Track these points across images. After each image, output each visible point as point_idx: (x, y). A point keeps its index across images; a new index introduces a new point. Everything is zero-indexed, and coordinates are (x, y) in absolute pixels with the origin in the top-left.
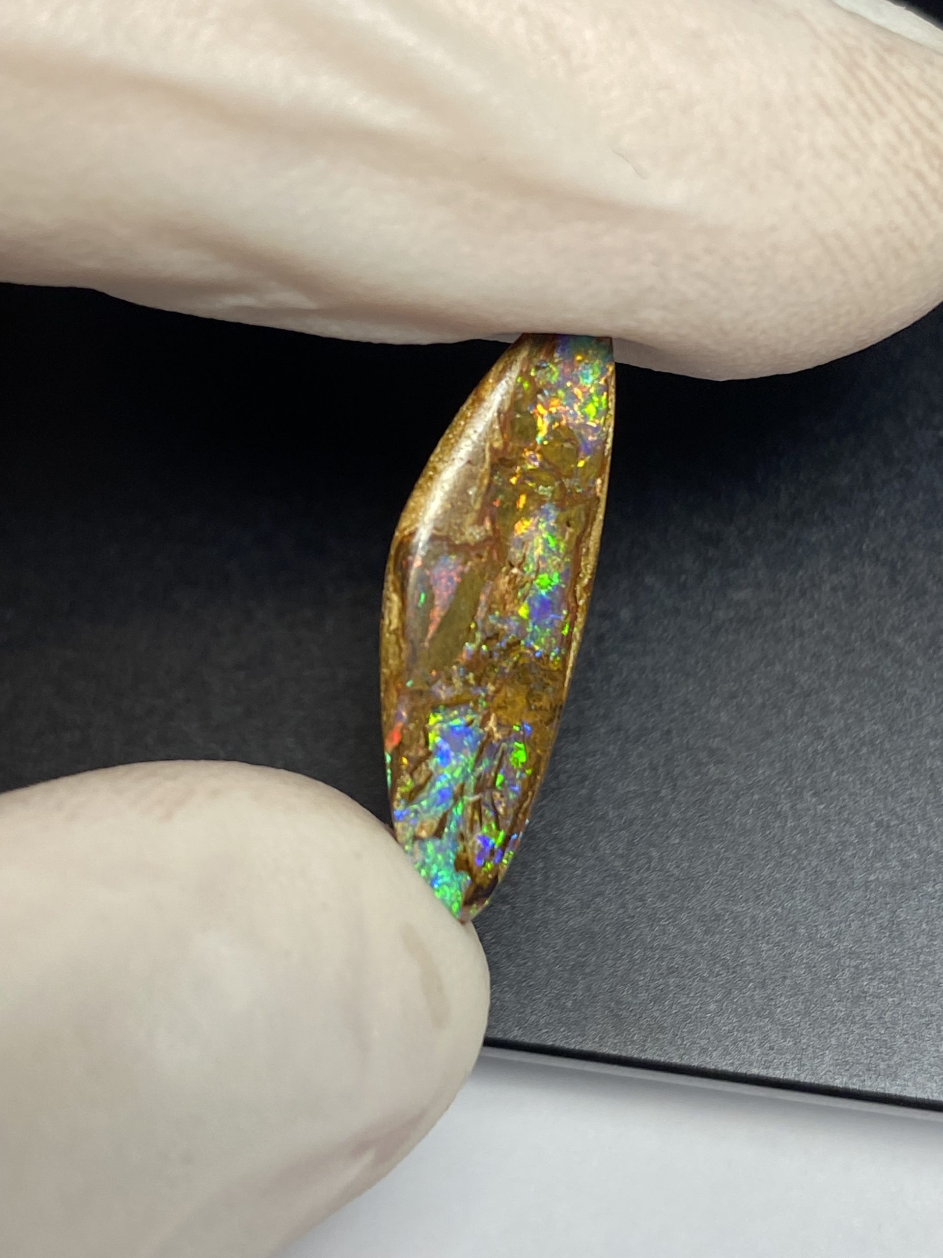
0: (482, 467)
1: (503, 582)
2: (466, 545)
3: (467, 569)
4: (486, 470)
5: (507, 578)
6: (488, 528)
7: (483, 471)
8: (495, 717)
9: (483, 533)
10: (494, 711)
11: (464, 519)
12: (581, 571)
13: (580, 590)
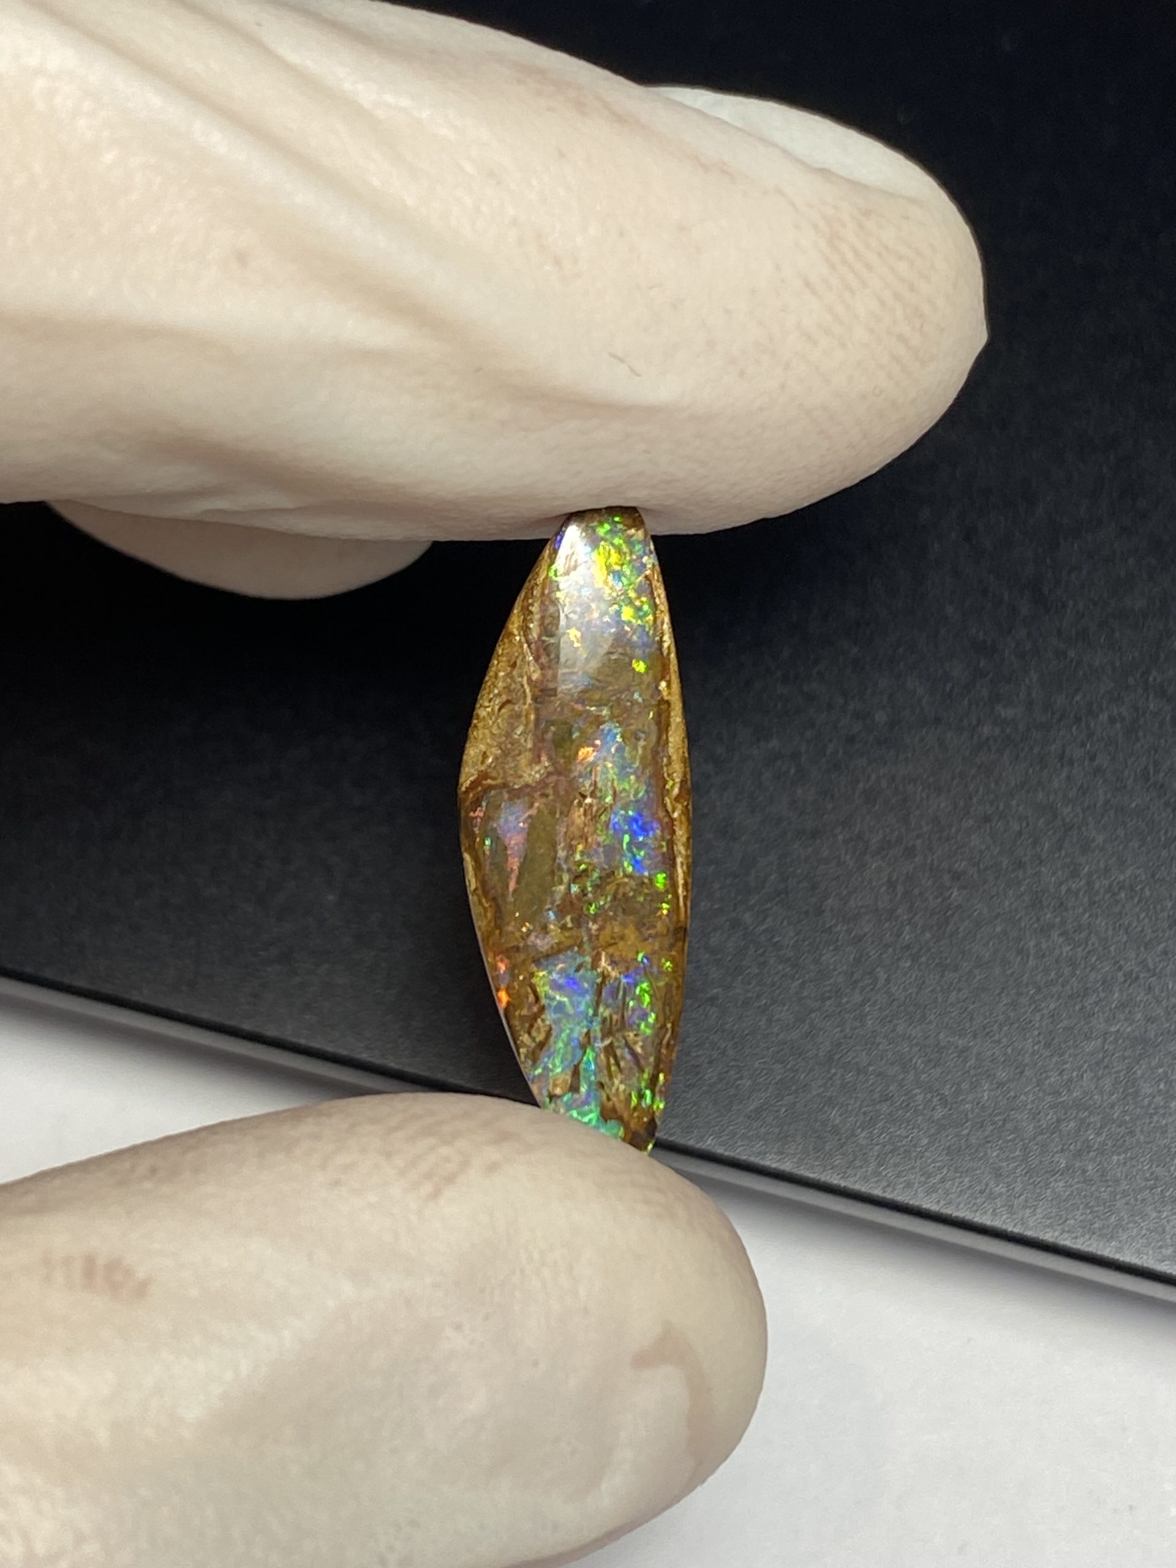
0: (524, 704)
1: (578, 816)
2: (526, 787)
3: (533, 812)
4: (530, 705)
5: (582, 810)
6: (547, 764)
7: (526, 707)
8: (606, 956)
9: (542, 771)
10: (603, 950)
11: (518, 761)
12: (666, 782)
13: (671, 802)
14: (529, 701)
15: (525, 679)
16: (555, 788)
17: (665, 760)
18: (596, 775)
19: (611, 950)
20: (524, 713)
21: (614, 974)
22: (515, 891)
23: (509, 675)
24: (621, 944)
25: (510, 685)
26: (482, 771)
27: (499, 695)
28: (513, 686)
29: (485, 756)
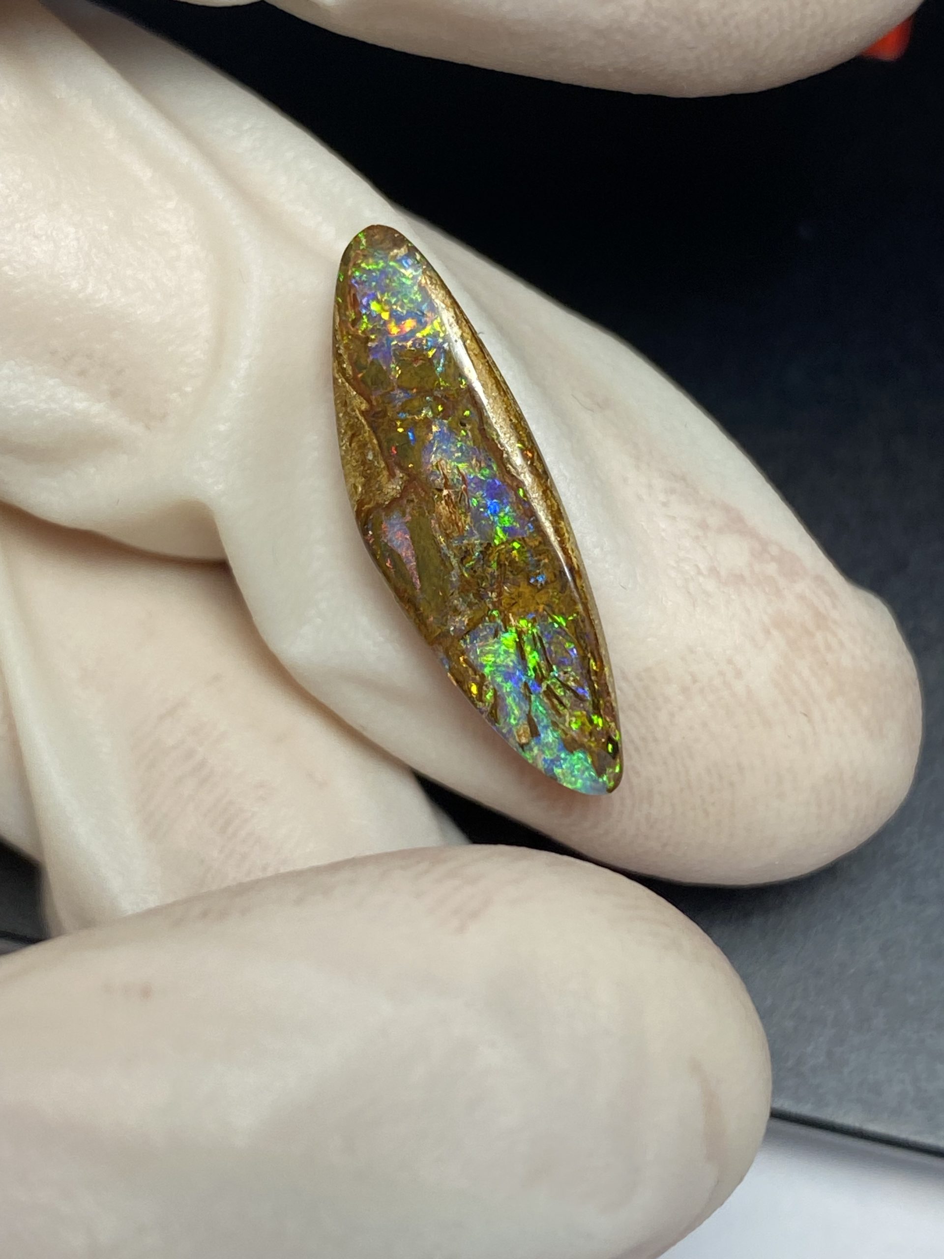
1: (442, 508)
2: (394, 500)
3: (408, 518)
4: (369, 431)
5: (443, 502)
7: (367, 434)
8: (512, 616)
9: (400, 483)
10: (509, 612)
11: (380, 481)
14: (367, 428)
16: (417, 494)
17: (494, 435)
18: (443, 469)
19: (515, 609)
20: (368, 439)
22: (421, 589)
23: (346, 413)
24: (521, 601)
27: (346, 432)
28: (351, 420)
29: (356, 488)
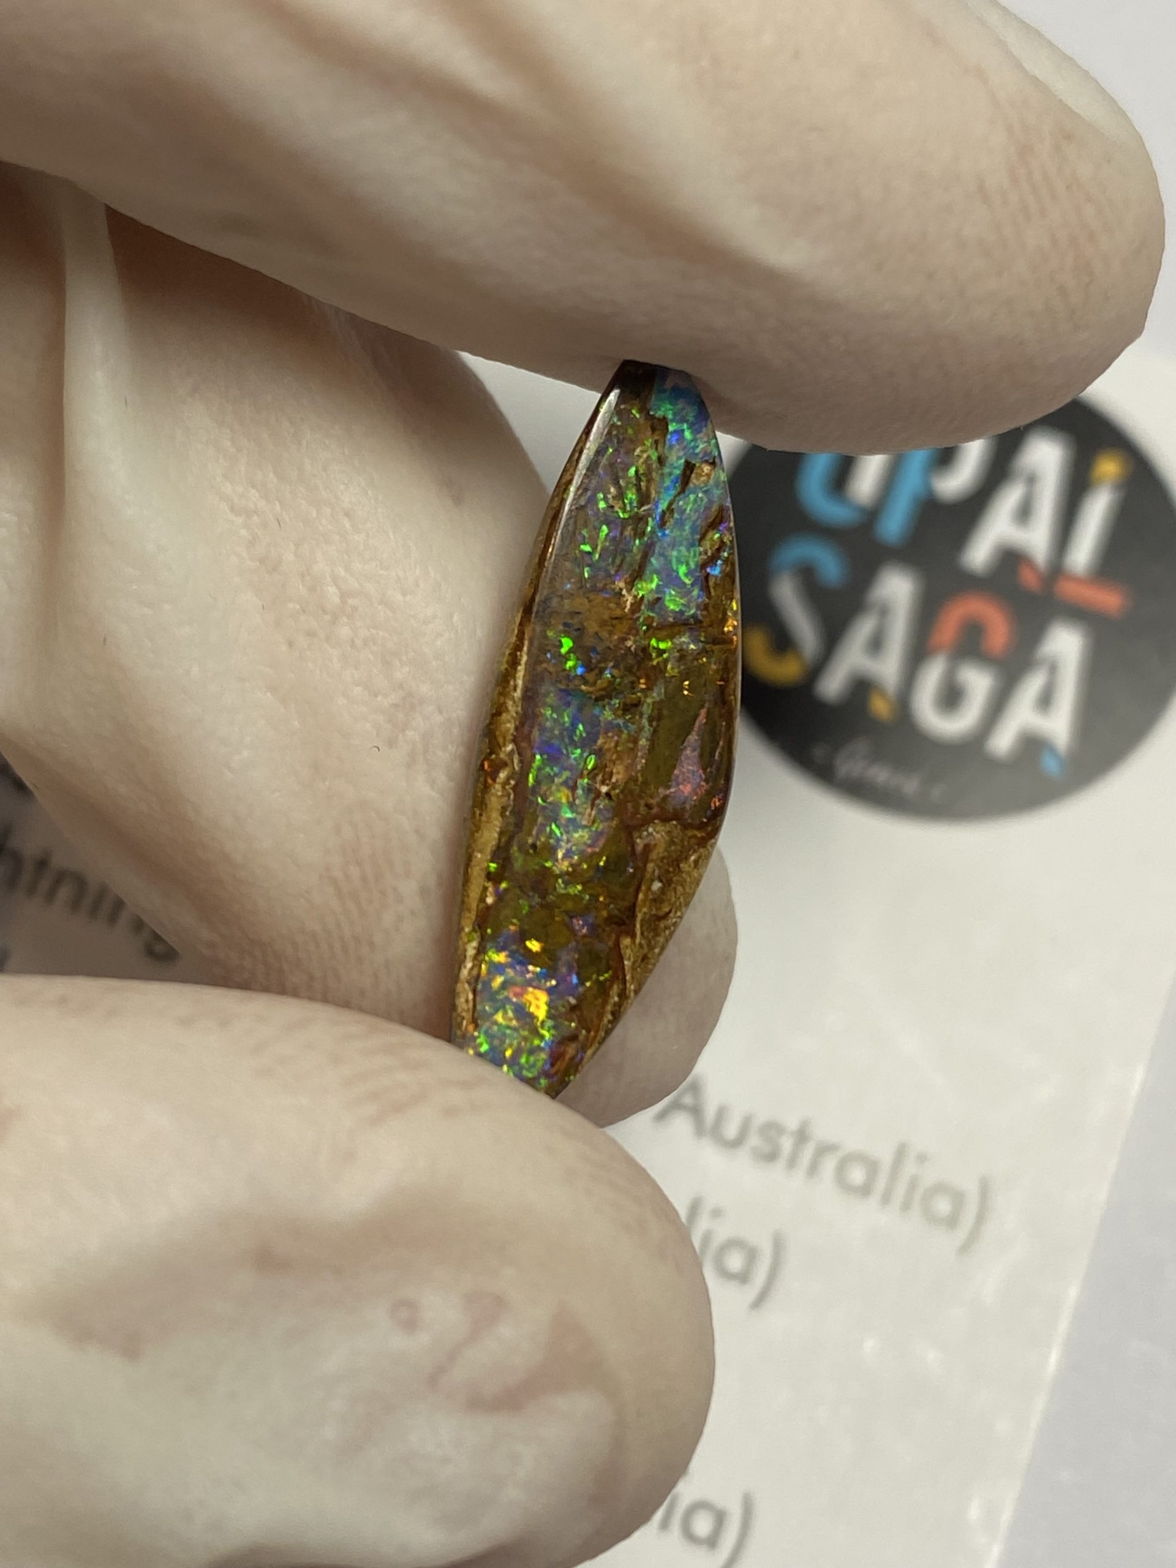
0: (645, 913)
1: (619, 774)
2: (665, 820)
3: (662, 791)
4: (640, 911)
5: (614, 780)
6: (638, 841)
7: (645, 910)
8: (626, 607)
9: (645, 833)
10: (627, 615)
11: (665, 851)
12: (514, 788)
13: (513, 762)
14: (639, 916)
15: (638, 941)
16: (636, 811)
17: (508, 813)
18: (590, 815)
19: (618, 612)
20: (648, 904)
21: (622, 584)
22: (703, 706)
23: (651, 948)
24: (606, 617)
25: (653, 937)
26: (703, 847)
27: (666, 928)
28: (650, 937)
29: (696, 862)
